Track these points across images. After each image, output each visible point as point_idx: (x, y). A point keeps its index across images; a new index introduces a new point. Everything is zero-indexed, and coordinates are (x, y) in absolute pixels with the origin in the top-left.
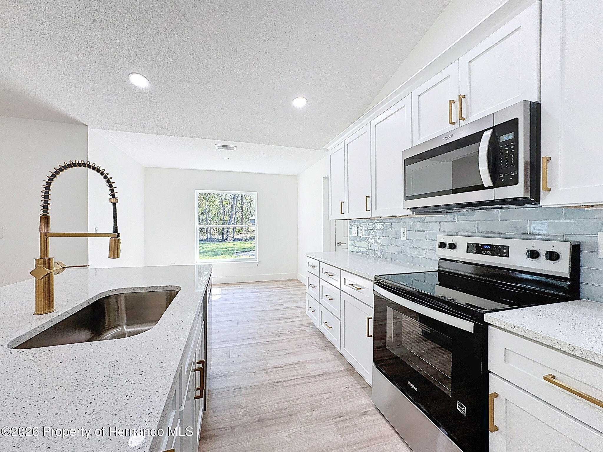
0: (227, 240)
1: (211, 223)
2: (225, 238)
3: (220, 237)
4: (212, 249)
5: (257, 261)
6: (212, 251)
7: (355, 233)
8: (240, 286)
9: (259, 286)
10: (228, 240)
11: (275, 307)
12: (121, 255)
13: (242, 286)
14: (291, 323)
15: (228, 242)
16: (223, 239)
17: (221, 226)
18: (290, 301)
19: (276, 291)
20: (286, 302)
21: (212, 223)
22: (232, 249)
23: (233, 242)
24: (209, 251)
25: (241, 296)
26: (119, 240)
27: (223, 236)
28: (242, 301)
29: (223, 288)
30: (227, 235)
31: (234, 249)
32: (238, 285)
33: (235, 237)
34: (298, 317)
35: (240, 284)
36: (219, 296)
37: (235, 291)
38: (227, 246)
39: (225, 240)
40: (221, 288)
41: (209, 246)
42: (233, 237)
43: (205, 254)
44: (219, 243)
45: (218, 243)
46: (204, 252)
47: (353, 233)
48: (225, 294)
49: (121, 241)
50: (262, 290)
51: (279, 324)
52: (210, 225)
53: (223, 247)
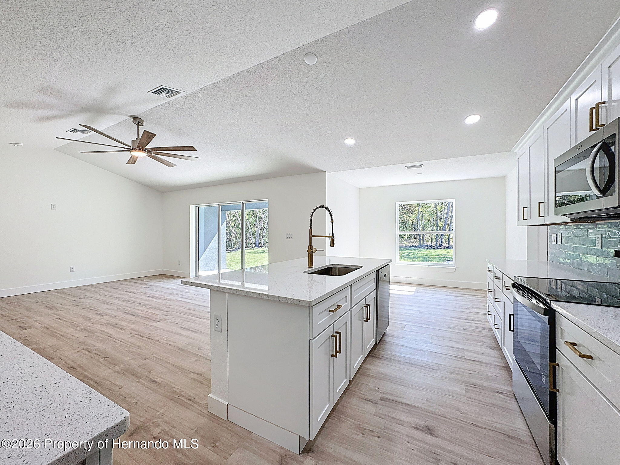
0: (440, 247)
1: (424, 230)
2: (438, 245)
3: (434, 244)
4: (422, 255)
5: (455, 267)
6: (422, 257)
7: (554, 241)
8: (434, 289)
9: (453, 291)
10: (442, 247)
11: (462, 310)
12: (334, 245)
13: (436, 289)
14: (469, 323)
15: (441, 249)
16: (436, 246)
17: (435, 233)
18: (480, 308)
19: (471, 298)
20: (475, 308)
21: (426, 229)
22: (444, 256)
23: (447, 250)
24: (419, 257)
25: (432, 296)
26: (334, 239)
27: (436, 243)
28: (430, 300)
29: (418, 288)
30: (441, 242)
31: (445, 256)
32: (433, 288)
33: (450, 245)
34: (481, 321)
35: (435, 287)
36: (413, 293)
37: (427, 292)
38: (439, 253)
39: (439, 248)
40: (416, 288)
41: (420, 253)
42: (448, 244)
43: (414, 259)
44: (432, 250)
45: (430, 250)
46: (414, 258)
47: (552, 241)
48: (418, 292)
49: (335, 239)
50: (455, 295)
51: (457, 322)
52: (423, 232)
53: (434, 254)
